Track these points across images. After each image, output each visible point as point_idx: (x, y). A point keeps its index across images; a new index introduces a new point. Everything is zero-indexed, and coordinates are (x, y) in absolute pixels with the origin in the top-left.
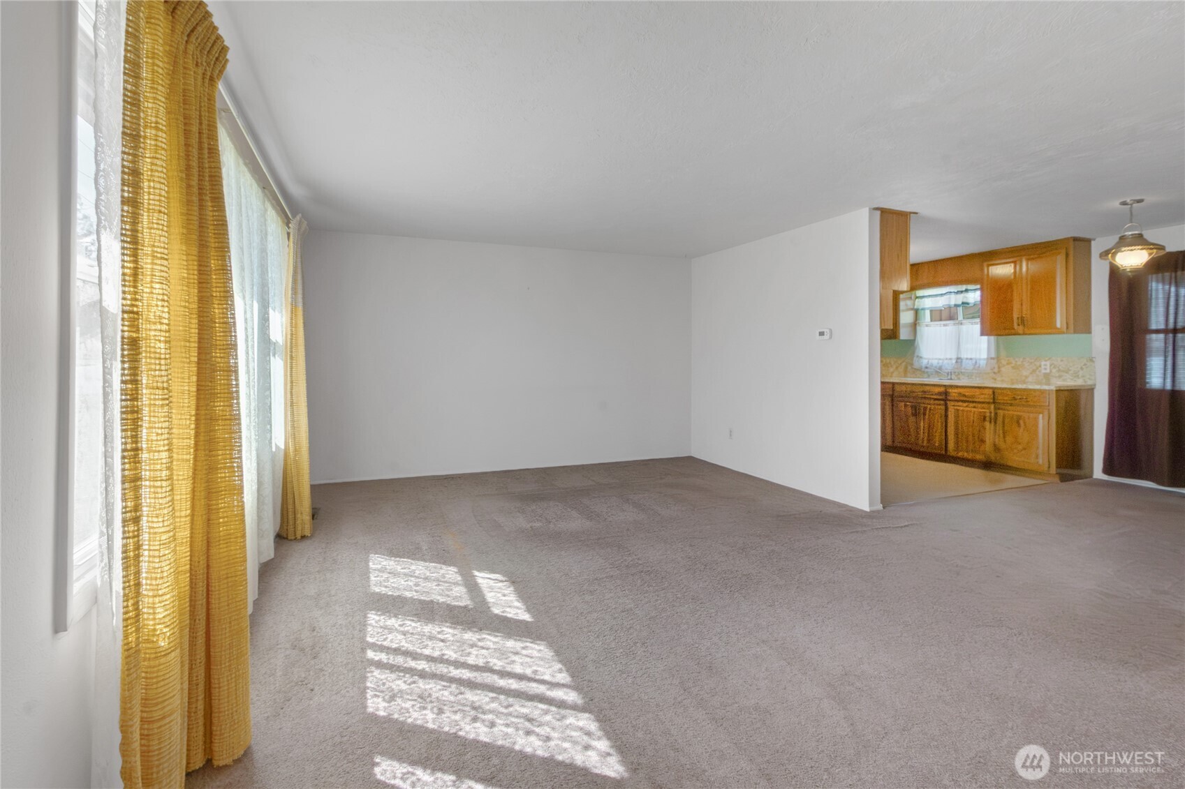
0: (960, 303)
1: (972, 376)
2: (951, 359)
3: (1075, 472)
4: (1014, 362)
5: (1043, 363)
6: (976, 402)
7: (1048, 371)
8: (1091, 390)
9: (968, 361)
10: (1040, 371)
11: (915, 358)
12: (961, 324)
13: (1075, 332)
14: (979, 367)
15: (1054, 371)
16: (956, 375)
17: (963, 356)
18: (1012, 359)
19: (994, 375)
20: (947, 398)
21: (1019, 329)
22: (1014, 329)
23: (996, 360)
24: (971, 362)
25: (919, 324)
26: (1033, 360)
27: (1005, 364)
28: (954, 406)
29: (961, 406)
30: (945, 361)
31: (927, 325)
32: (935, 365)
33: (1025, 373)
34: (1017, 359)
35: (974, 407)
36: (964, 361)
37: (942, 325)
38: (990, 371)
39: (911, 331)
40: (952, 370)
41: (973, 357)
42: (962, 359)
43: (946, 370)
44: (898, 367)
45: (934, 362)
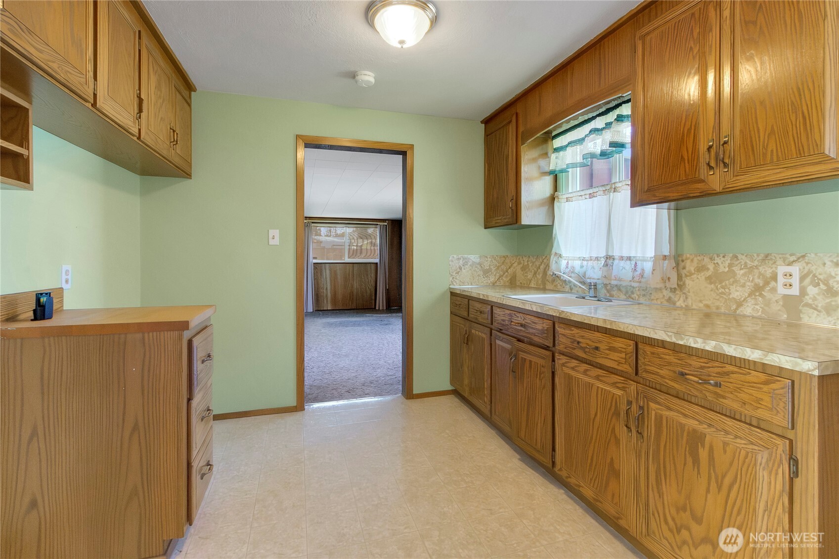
0: (598, 151)
1: (633, 293)
2: (597, 259)
4: (711, 267)
5: (782, 270)
9: (622, 263)
10: (774, 290)
11: (552, 257)
12: (615, 190)
14: (642, 276)
15: (812, 291)
16: (607, 290)
17: (616, 253)
18: (707, 260)
19: (671, 295)
20: (554, 345)
21: (715, 180)
22: (703, 181)
23: (673, 261)
24: (628, 266)
25: (560, 197)
26: (756, 263)
27: (692, 269)
28: (563, 365)
29: (573, 368)
30: (590, 263)
31: (568, 200)
32: (578, 269)
33: (737, 293)
34: (717, 260)
35: (597, 378)
36: (616, 262)
37: (588, 196)
38: (661, 285)
39: (544, 210)
40: (598, 282)
41: (632, 255)
42: (614, 259)
43: (589, 281)
44: (535, 273)
45: (577, 264)
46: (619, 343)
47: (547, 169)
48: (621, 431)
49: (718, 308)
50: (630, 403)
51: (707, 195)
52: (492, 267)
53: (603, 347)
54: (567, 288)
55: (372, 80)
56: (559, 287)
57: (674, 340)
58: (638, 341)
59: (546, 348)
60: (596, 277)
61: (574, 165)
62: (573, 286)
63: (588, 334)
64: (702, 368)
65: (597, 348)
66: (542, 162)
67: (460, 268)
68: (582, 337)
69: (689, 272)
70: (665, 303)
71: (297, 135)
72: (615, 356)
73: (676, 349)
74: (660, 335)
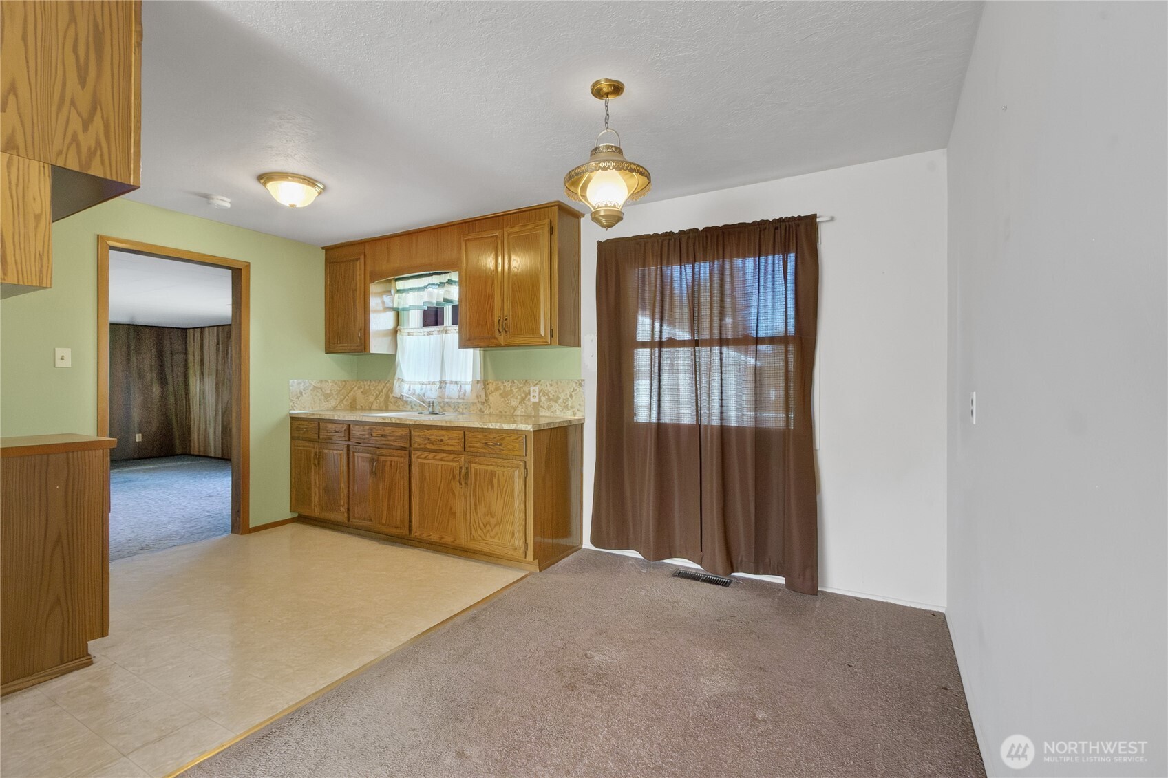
1: (458, 407)
2: (434, 383)
3: (562, 541)
4: (502, 387)
5: (532, 388)
6: (444, 451)
7: (537, 400)
8: (580, 426)
9: (451, 386)
10: (529, 399)
11: (395, 381)
12: (446, 332)
13: (561, 344)
14: (465, 395)
15: (543, 399)
16: (441, 406)
17: (448, 379)
18: (500, 383)
19: (481, 406)
20: (410, 446)
21: (502, 338)
22: (496, 338)
23: (482, 384)
24: (456, 388)
25: (402, 331)
26: (522, 385)
27: (493, 389)
28: (418, 457)
29: (425, 458)
30: (429, 386)
31: (409, 334)
32: (418, 391)
33: (514, 402)
34: (506, 384)
35: (442, 459)
36: (448, 385)
37: (426, 334)
38: (476, 401)
39: (388, 340)
40: (435, 400)
41: (458, 380)
42: (446, 383)
43: (428, 400)
44: (378, 396)
45: (417, 387)
46: (455, 434)
47: (390, 305)
48: (456, 486)
49: (505, 412)
50: (461, 468)
51: (498, 346)
52: (333, 391)
53: (445, 438)
54: (409, 407)
55: (228, 205)
56: (401, 407)
57: (483, 426)
58: (464, 430)
59: (404, 448)
60: (433, 396)
61: (413, 307)
62: (413, 406)
63: (435, 432)
64: (494, 438)
65: (442, 440)
66: (386, 299)
67: (301, 393)
68: (431, 435)
69: (491, 391)
70: (478, 412)
71: (98, 236)
72: (451, 442)
73: (483, 431)
74: (477, 425)
